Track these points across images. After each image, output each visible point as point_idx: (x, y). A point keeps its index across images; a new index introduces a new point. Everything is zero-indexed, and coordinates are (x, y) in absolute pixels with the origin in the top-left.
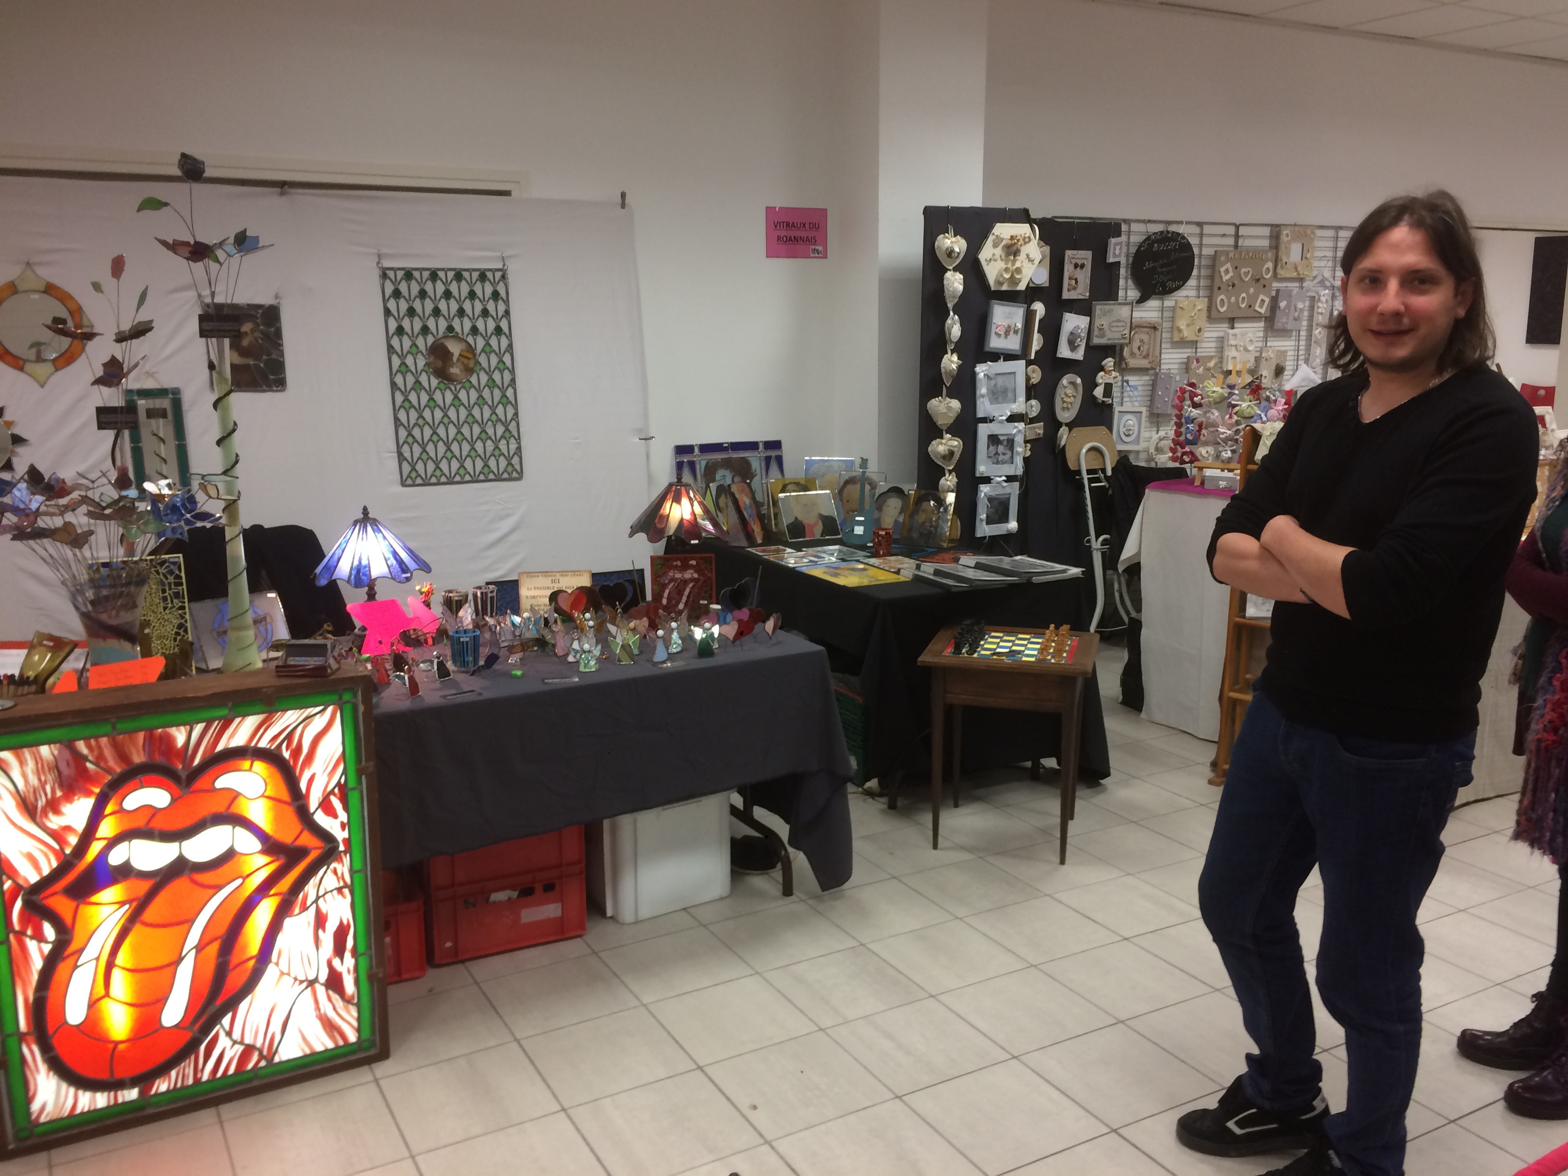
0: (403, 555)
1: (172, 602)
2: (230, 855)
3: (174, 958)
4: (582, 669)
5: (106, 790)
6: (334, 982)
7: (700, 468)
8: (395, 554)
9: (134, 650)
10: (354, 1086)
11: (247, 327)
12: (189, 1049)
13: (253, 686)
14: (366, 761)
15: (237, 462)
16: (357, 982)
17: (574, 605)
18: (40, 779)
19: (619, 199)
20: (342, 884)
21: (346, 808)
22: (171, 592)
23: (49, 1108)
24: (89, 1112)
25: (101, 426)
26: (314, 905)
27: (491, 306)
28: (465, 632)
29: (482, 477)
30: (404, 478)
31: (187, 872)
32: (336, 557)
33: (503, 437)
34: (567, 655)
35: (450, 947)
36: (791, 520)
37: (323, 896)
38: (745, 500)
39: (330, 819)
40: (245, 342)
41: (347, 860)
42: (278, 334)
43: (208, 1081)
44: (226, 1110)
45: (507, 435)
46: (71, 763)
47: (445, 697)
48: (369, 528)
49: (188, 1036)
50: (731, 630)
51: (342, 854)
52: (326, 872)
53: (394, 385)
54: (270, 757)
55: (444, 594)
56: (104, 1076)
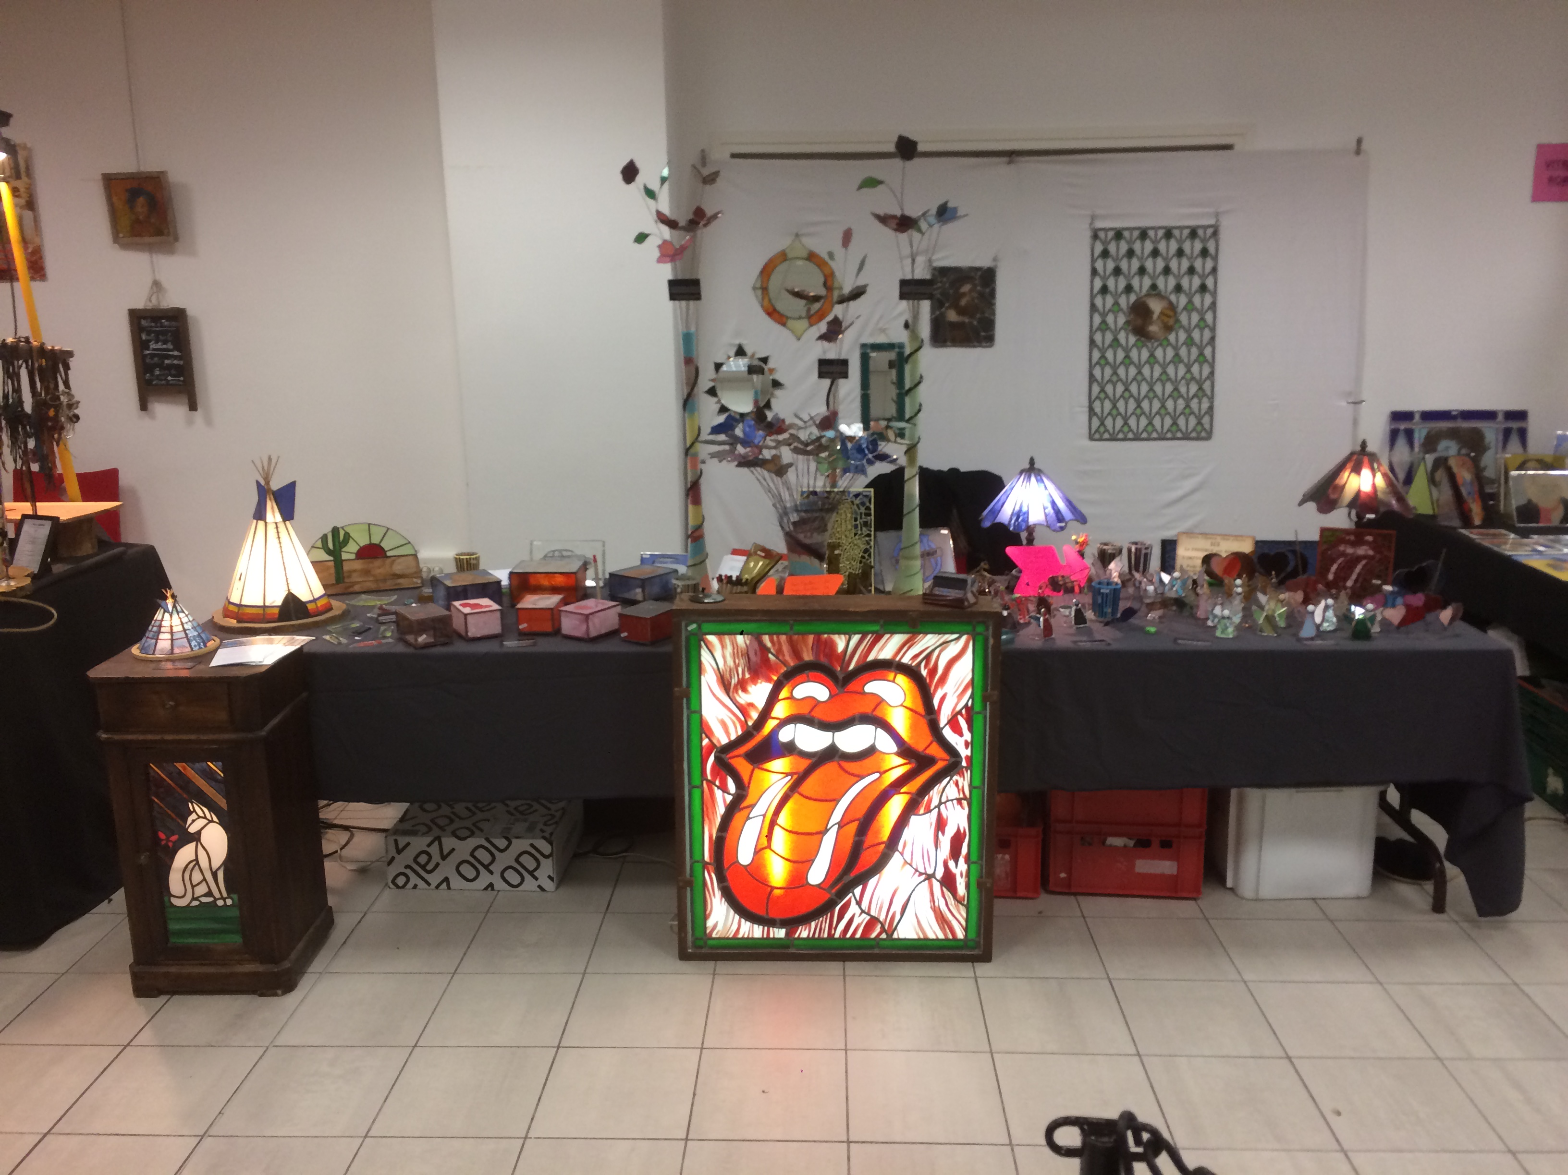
0: (1061, 505)
1: (861, 530)
2: (871, 751)
3: (822, 829)
4: (1218, 634)
5: (781, 678)
6: (948, 881)
7: (1419, 435)
8: (1053, 504)
9: (821, 566)
10: (955, 977)
11: (966, 288)
12: (826, 908)
13: (902, 608)
14: (992, 689)
15: (919, 411)
16: (968, 886)
17: (1228, 570)
18: (734, 662)
19: (1354, 145)
20: (962, 796)
21: (970, 729)
22: (861, 521)
23: (720, 927)
24: (748, 938)
25: (821, 375)
26: (937, 809)
27: (1198, 264)
28: (1108, 584)
29: (1169, 435)
30: (1093, 431)
31: (836, 758)
32: (1001, 503)
33: (1195, 396)
34: (1207, 619)
35: (1064, 878)
36: (1522, 501)
37: (945, 803)
38: (1465, 476)
39: (956, 736)
40: (963, 302)
41: (967, 775)
42: (992, 294)
43: (839, 939)
44: (850, 965)
45: (1201, 393)
46: (758, 653)
47: (1075, 642)
48: (1033, 479)
49: (827, 897)
50: (1395, 614)
51: (964, 769)
52: (949, 782)
53: (1092, 343)
54: (911, 672)
55: (1099, 545)
56: (761, 913)
